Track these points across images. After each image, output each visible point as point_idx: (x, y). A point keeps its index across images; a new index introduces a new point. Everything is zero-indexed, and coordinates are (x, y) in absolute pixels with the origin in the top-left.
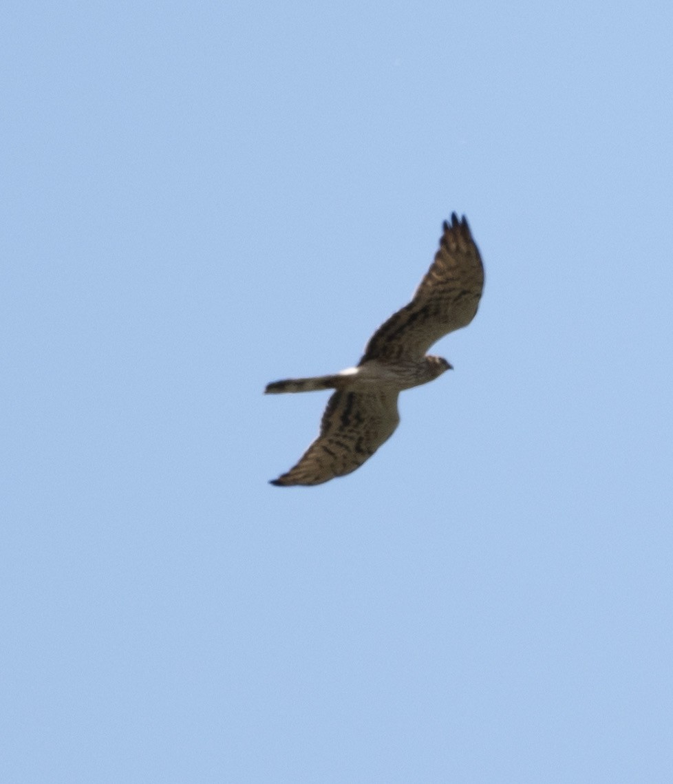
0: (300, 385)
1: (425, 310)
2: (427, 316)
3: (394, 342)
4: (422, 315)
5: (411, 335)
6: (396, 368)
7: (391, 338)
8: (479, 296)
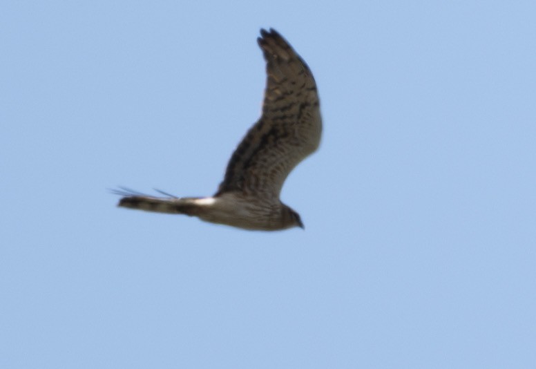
0: (152, 205)
1: (273, 131)
2: (276, 139)
3: (250, 169)
4: (272, 137)
5: (265, 161)
6: (251, 206)
7: (247, 164)
8: (317, 104)
